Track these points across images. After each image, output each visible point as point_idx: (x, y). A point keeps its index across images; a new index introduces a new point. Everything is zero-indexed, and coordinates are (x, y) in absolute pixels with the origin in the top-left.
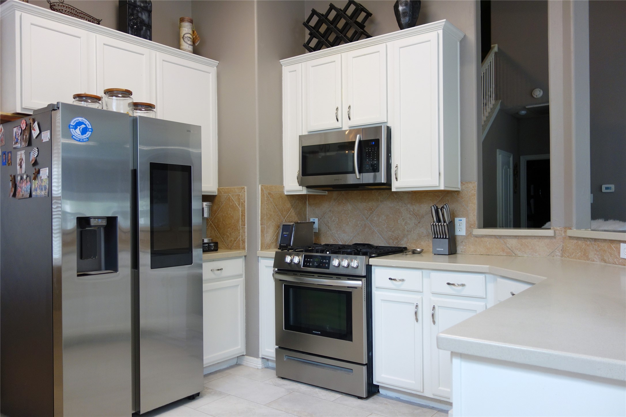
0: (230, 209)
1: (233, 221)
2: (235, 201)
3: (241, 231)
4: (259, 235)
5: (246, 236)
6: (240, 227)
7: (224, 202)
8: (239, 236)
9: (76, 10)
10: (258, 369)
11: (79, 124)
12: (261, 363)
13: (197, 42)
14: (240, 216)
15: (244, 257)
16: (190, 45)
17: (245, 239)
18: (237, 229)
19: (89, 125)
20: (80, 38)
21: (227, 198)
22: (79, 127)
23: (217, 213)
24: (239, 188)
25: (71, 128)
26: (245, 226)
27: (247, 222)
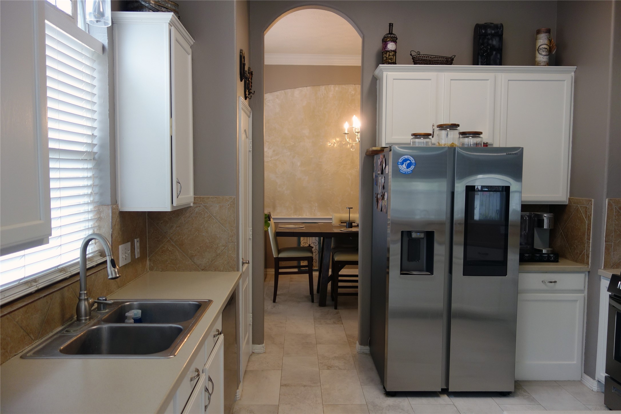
0: (578, 221)
1: (580, 233)
2: (583, 212)
3: (586, 245)
4: (603, 252)
5: (590, 250)
6: (585, 241)
7: (574, 213)
8: (584, 250)
9: (431, 56)
10: (592, 390)
11: (405, 160)
12: (596, 386)
13: (554, 50)
14: (586, 229)
15: (587, 273)
16: (545, 55)
17: (589, 254)
18: (583, 242)
19: (413, 160)
20: (430, 80)
21: (576, 209)
22: (405, 163)
23: (566, 223)
24: (587, 200)
25: (399, 164)
26: (590, 240)
27: (592, 236)
